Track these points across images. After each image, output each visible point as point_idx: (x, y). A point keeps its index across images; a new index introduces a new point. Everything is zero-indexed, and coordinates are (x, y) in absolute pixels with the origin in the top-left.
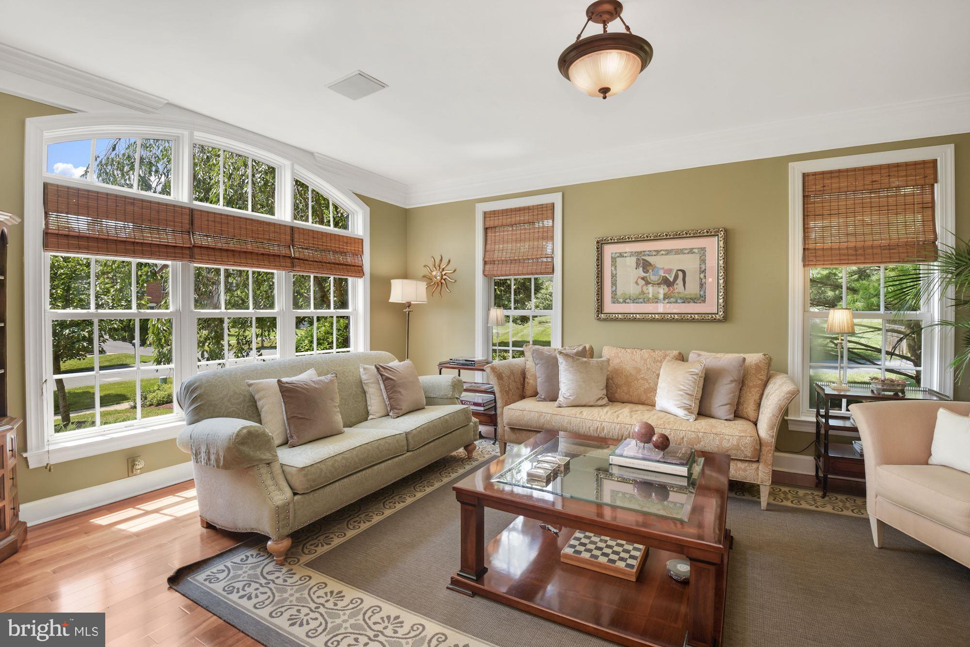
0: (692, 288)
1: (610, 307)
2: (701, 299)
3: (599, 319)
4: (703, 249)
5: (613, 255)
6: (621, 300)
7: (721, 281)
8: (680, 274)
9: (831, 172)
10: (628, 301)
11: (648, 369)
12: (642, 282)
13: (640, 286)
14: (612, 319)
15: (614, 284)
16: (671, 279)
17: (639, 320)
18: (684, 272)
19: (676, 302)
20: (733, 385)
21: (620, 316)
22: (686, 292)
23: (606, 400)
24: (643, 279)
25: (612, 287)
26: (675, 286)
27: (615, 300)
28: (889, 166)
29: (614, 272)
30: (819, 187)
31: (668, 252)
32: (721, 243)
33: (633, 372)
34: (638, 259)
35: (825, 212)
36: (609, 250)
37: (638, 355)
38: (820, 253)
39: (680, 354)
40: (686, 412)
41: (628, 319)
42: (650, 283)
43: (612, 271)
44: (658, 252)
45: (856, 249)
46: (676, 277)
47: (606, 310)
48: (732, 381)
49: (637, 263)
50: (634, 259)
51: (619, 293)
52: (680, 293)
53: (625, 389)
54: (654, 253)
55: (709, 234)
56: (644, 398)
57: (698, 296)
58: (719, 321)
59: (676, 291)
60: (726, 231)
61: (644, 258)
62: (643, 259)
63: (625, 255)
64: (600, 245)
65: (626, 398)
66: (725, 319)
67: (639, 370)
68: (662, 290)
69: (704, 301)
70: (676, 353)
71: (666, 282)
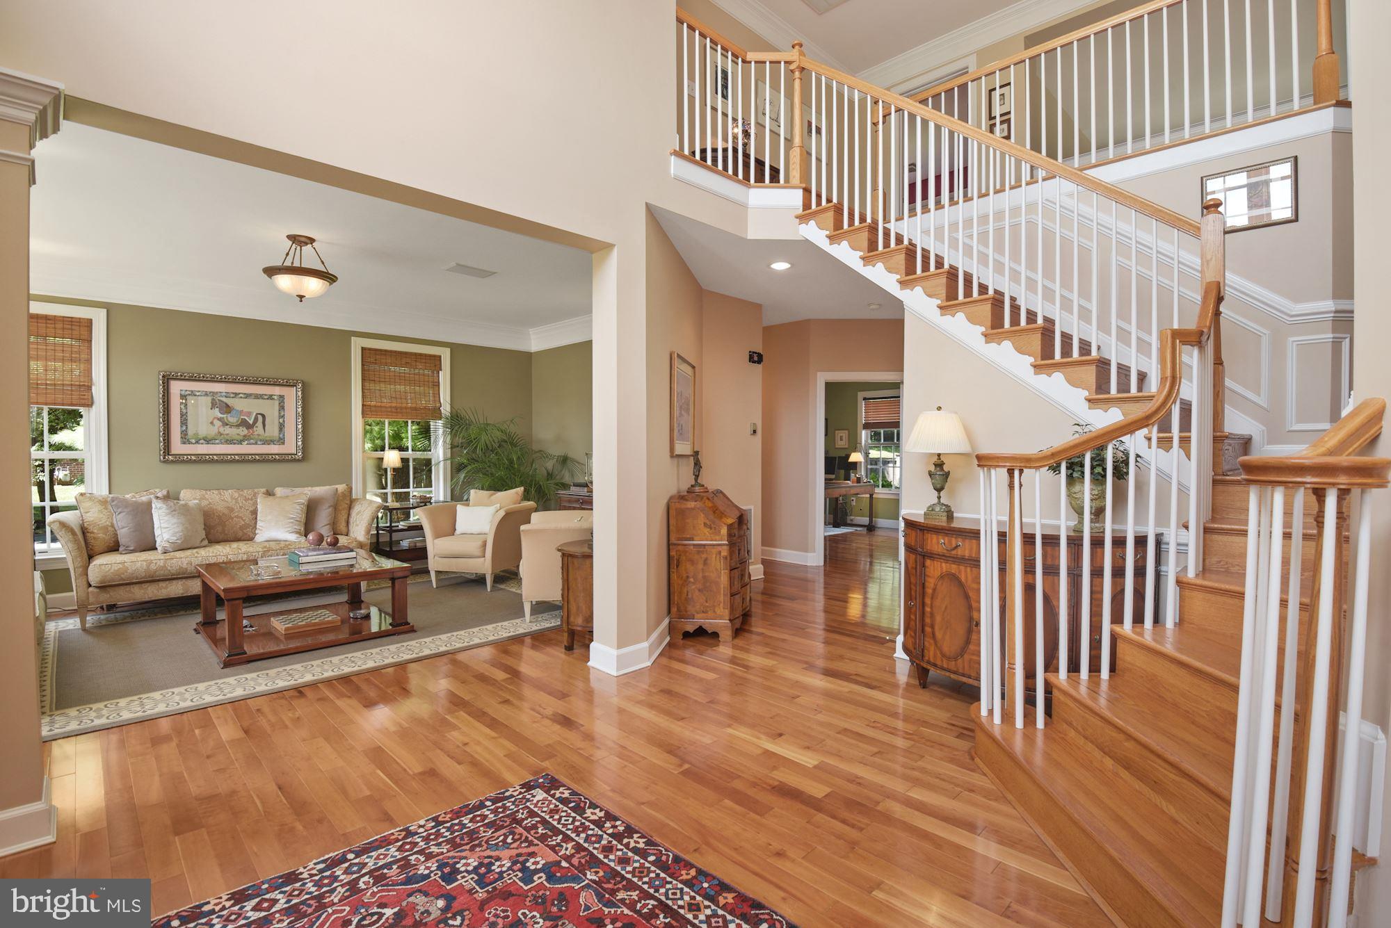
0: (272, 430)
1: (177, 447)
2: (281, 441)
3: (166, 462)
4: (282, 397)
5: (183, 393)
6: (193, 441)
7: (300, 426)
8: (260, 418)
9: (381, 350)
10: (202, 441)
11: (241, 507)
12: (218, 423)
13: (216, 427)
14: (181, 460)
15: (184, 422)
16: (251, 422)
17: (217, 461)
18: (263, 416)
19: (256, 443)
20: (330, 509)
21: (193, 458)
22: (266, 435)
23: (206, 542)
24: (220, 419)
25: (181, 427)
26: (255, 429)
27: (185, 439)
28: (416, 354)
29: (184, 411)
30: (372, 360)
31: (248, 396)
32: (300, 393)
33: (226, 512)
34: (213, 400)
35: (377, 379)
36: (176, 387)
37: (227, 494)
38: (373, 409)
39: (267, 491)
40: (298, 535)
41: (201, 460)
42: (227, 425)
43: (181, 409)
44: (236, 394)
45: (396, 408)
46: (256, 420)
47: (174, 451)
48: (330, 507)
49: (212, 403)
50: (209, 399)
51: (190, 432)
52: (259, 435)
53: (219, 529)
54: (232, 395)
55: (289, 384)
56: (240, 534)
57: (277, 438)
58: (299, 461)
59: (256, 433)
60: (304, 384)
61: (221, 399)
62: (219, 400)
63: (198, 394)
64: (167, 380)
65: (221, 537)
66: (304, 459)
67: (231, 510)
68: (243, 431)
69: (283, 443)
70: (263, 490)
71: (244, 423)
